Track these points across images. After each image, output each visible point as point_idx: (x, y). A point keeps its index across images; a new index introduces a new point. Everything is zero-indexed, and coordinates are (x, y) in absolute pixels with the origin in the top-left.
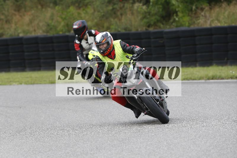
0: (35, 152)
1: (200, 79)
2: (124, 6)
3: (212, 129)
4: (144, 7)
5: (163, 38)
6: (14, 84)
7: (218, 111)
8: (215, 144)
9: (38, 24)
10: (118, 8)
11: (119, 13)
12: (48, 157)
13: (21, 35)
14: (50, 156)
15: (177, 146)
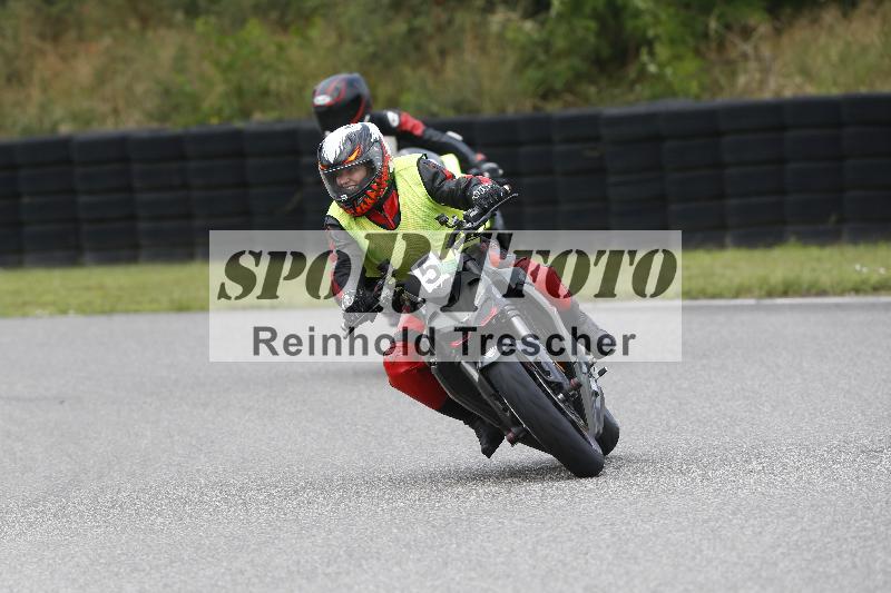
0: (116, 570)
1: (737, 295)
2: (450, 22)
3: (781, 482)
4: (529, 25)
5: (597, 139)
6: (39, 312)
7: (807, 415)
8: (795, 538)
9: (129, 88)
10: (429, 29)
11: (432, 48)
12: (166, 585)
13: (65, 129)
14: (175, 583)
15: (650, 544)
